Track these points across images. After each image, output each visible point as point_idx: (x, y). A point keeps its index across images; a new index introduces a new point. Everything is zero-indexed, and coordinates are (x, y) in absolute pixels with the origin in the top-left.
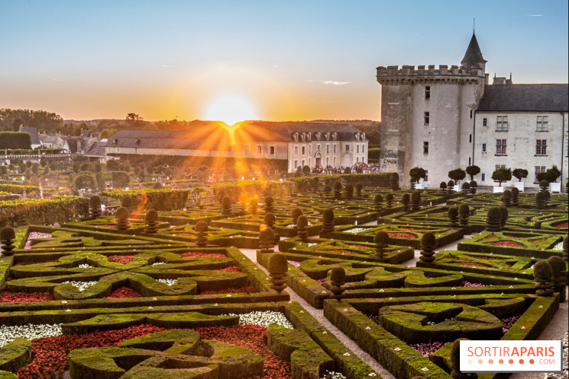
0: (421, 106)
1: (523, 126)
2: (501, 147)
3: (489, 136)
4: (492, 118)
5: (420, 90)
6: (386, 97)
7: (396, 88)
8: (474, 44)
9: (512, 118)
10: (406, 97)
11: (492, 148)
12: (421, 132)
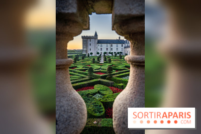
0: (89, 43)
1: (104, 46)
2: (101, 49)
3: (99, 47)
4: (100, 45)
5: (89, 40)
6: (83, 41)
7: (85, 39)
8: (96, 32)
9: (103, 45)
10: (86, 41)
11: (100, 49)
12: (89, 47)
